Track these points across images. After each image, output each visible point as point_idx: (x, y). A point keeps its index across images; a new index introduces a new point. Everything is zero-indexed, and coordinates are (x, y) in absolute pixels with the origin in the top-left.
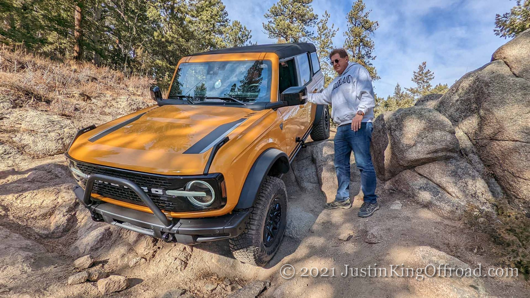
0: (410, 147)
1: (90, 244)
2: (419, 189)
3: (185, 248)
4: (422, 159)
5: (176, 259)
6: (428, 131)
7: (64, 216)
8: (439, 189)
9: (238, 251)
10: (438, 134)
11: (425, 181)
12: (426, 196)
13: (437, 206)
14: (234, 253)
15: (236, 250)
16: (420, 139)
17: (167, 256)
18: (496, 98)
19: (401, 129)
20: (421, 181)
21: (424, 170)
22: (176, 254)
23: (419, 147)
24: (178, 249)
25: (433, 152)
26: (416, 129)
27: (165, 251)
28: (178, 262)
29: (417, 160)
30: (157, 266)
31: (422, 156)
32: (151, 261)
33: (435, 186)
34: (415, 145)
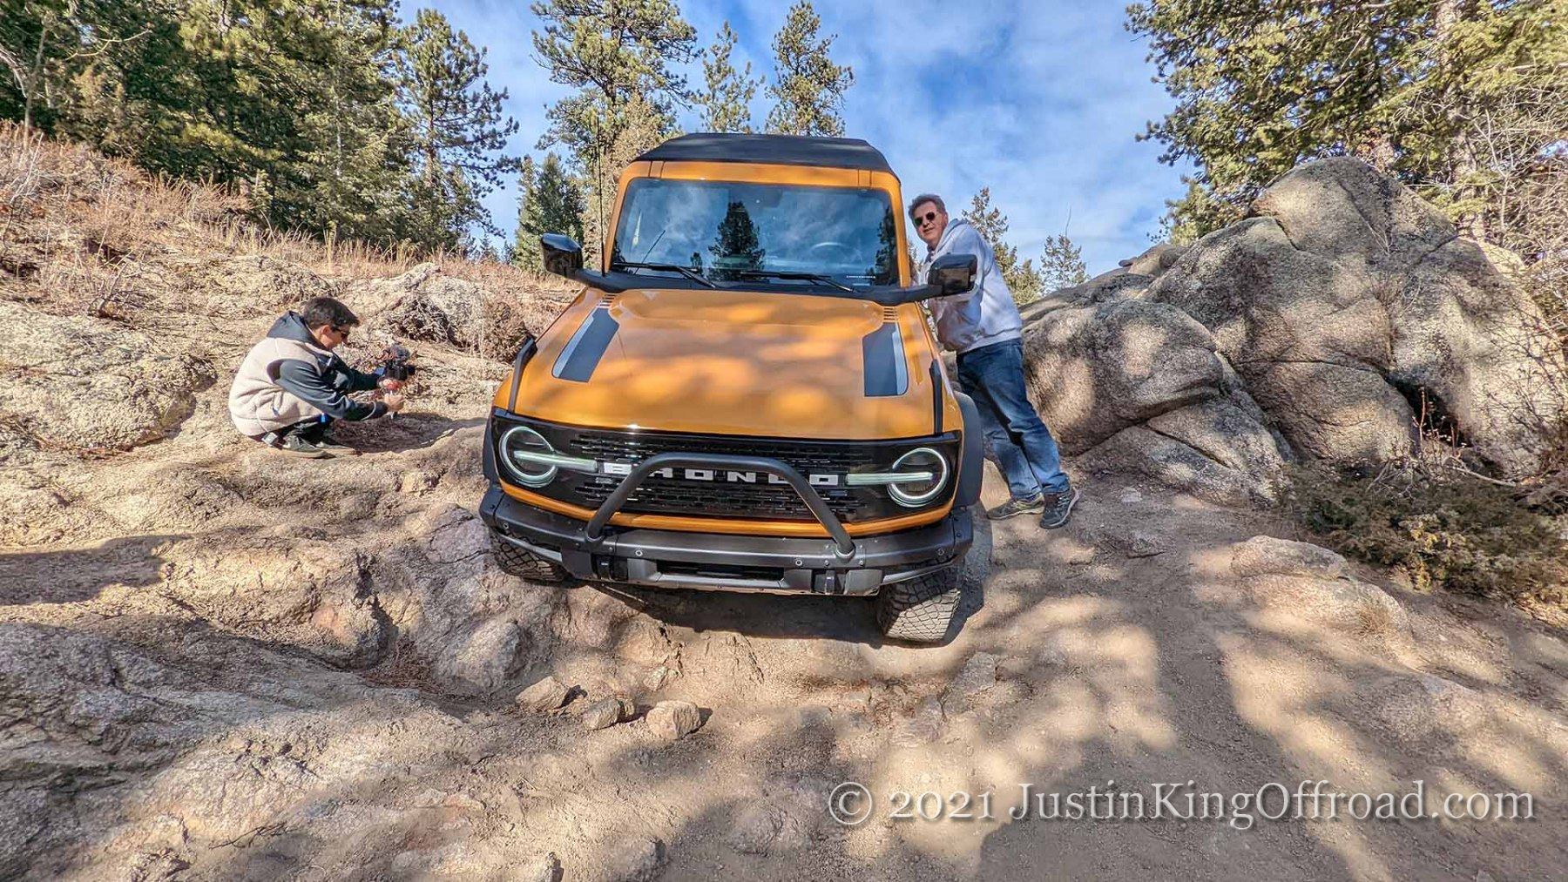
0: (1143, 380)
2: (1166, 461)
3: (735, 639)
4: (1164, 402)
6: (1173, 348)
8: (1204, 457)
10: (1190, 354)
11: (1174, 444)
12: (1182, 471)
13: (1207, 487)
16: (1159, 365)
18: (1282, 287)
19: (1119, 346)
20: (1166, 446)
21: (1169, 424)
23: (1160, 380)
25: (1185, 388)
26: (1148, 345)
27: (699, 649)
29: (1156, 406)
31: (1167, 397)
33: (1194, 451)
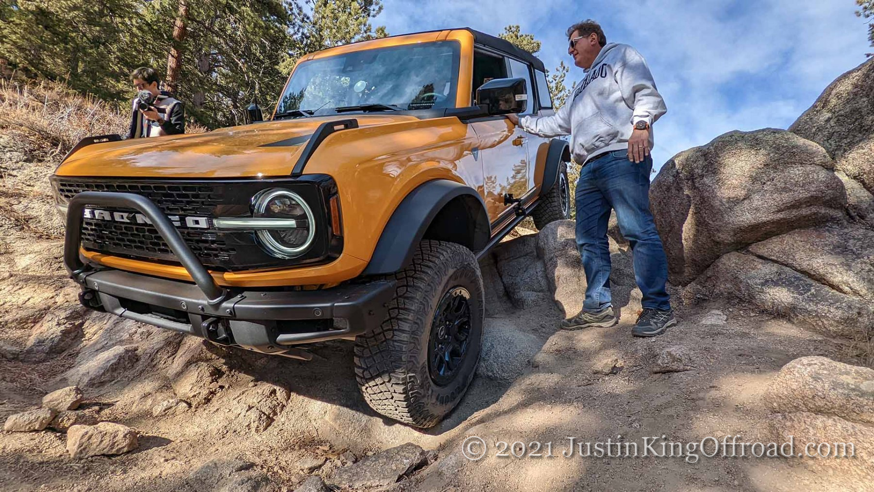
0: (736, 201)
1: (90, 374)
2: (763, 284)
3: (274, 392)
4: (765, 224)
5: (250, 408)
6: (775, 168)
7: (59, 324)
8: (809, 281)
9: (372, 383)
10: (796, 172)
11: (775, 268)
12: (782, 296)
13: (809, 313)
14: (364, 388)
15: (368, 380)
17: (235, 402)
19: (715, 172)
20: (767, 270)
21: (771, 246)
22: (252, 400)
23: (757, 200)
24: (260, 391)
25: (789, 208)
26: (747, 168)
27: (234, 393)
28: (253, 415)
29: (754, 228)
30: (209, 418)
31: (764, 217)
32: (200, 410)
33: (799, 275)
34: (747, 197)
